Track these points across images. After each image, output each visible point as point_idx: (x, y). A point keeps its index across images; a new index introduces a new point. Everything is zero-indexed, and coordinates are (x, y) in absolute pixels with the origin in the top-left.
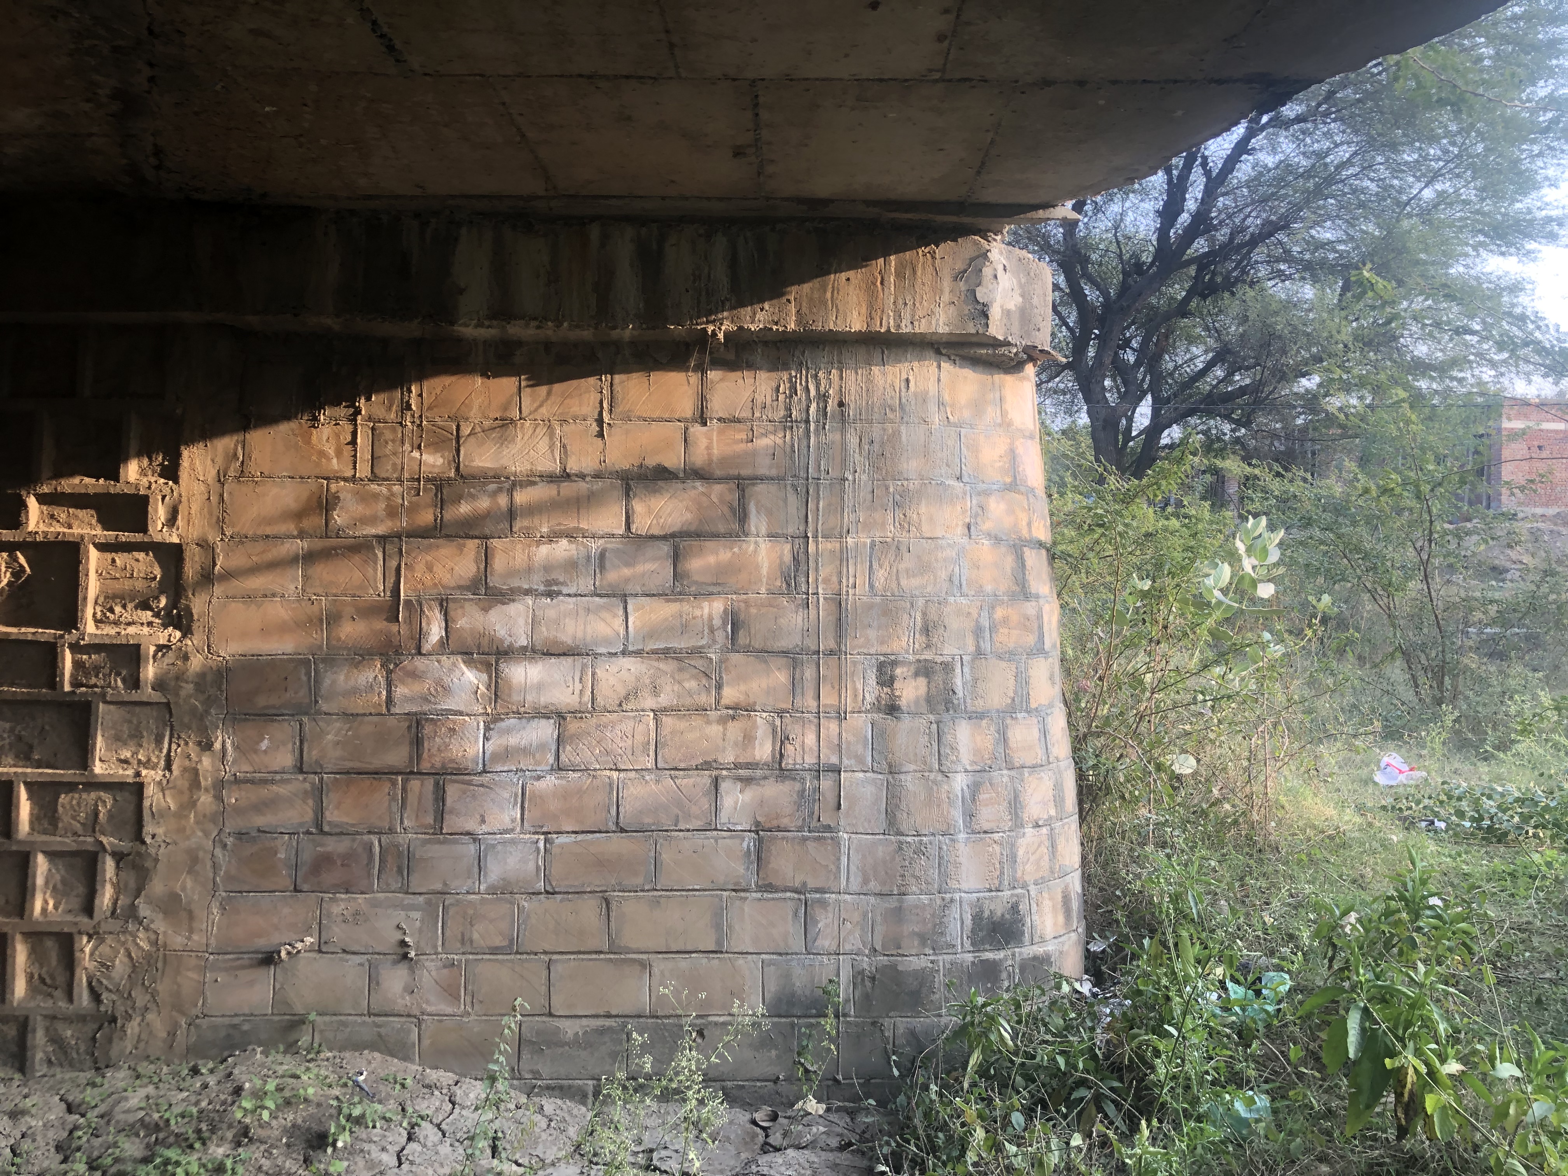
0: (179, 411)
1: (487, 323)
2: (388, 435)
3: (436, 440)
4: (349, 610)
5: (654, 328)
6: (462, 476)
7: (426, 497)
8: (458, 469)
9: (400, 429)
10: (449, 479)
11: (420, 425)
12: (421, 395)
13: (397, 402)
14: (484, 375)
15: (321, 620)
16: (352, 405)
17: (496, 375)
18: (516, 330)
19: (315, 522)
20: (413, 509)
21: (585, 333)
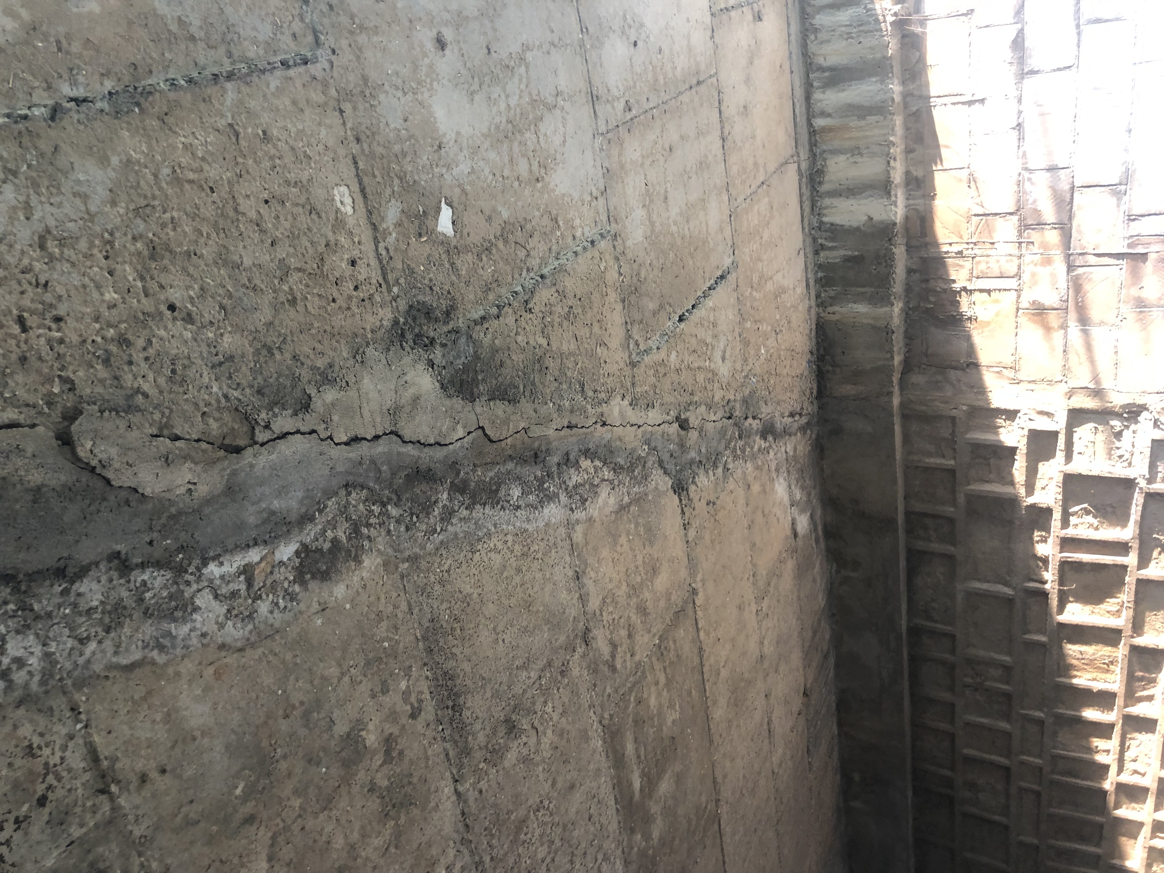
0: (965, 408)
1: (893, 199)
2: (982, 267)
3: (986, 231)
4: (1134, 292)
5: (892, 67)
6: (1018, 210)
7: (1034, 236)
8: (1011, 214)
9: (977, 259)
10: (1020, 220)
11: (975, 244)
12: (950, 244)
13: (957, 261)
14: (933, 198)
15: (1141, 312)
16: (959, 292)
17: (933, 188)
18: (898, 176)
19: (1053, 319)
20: (1045, 246)
21: (898, 123)
